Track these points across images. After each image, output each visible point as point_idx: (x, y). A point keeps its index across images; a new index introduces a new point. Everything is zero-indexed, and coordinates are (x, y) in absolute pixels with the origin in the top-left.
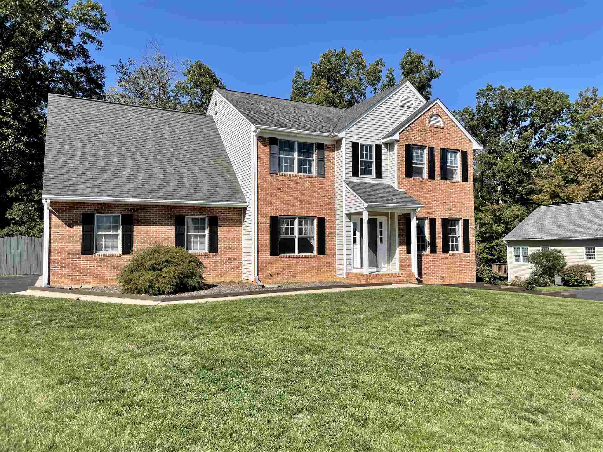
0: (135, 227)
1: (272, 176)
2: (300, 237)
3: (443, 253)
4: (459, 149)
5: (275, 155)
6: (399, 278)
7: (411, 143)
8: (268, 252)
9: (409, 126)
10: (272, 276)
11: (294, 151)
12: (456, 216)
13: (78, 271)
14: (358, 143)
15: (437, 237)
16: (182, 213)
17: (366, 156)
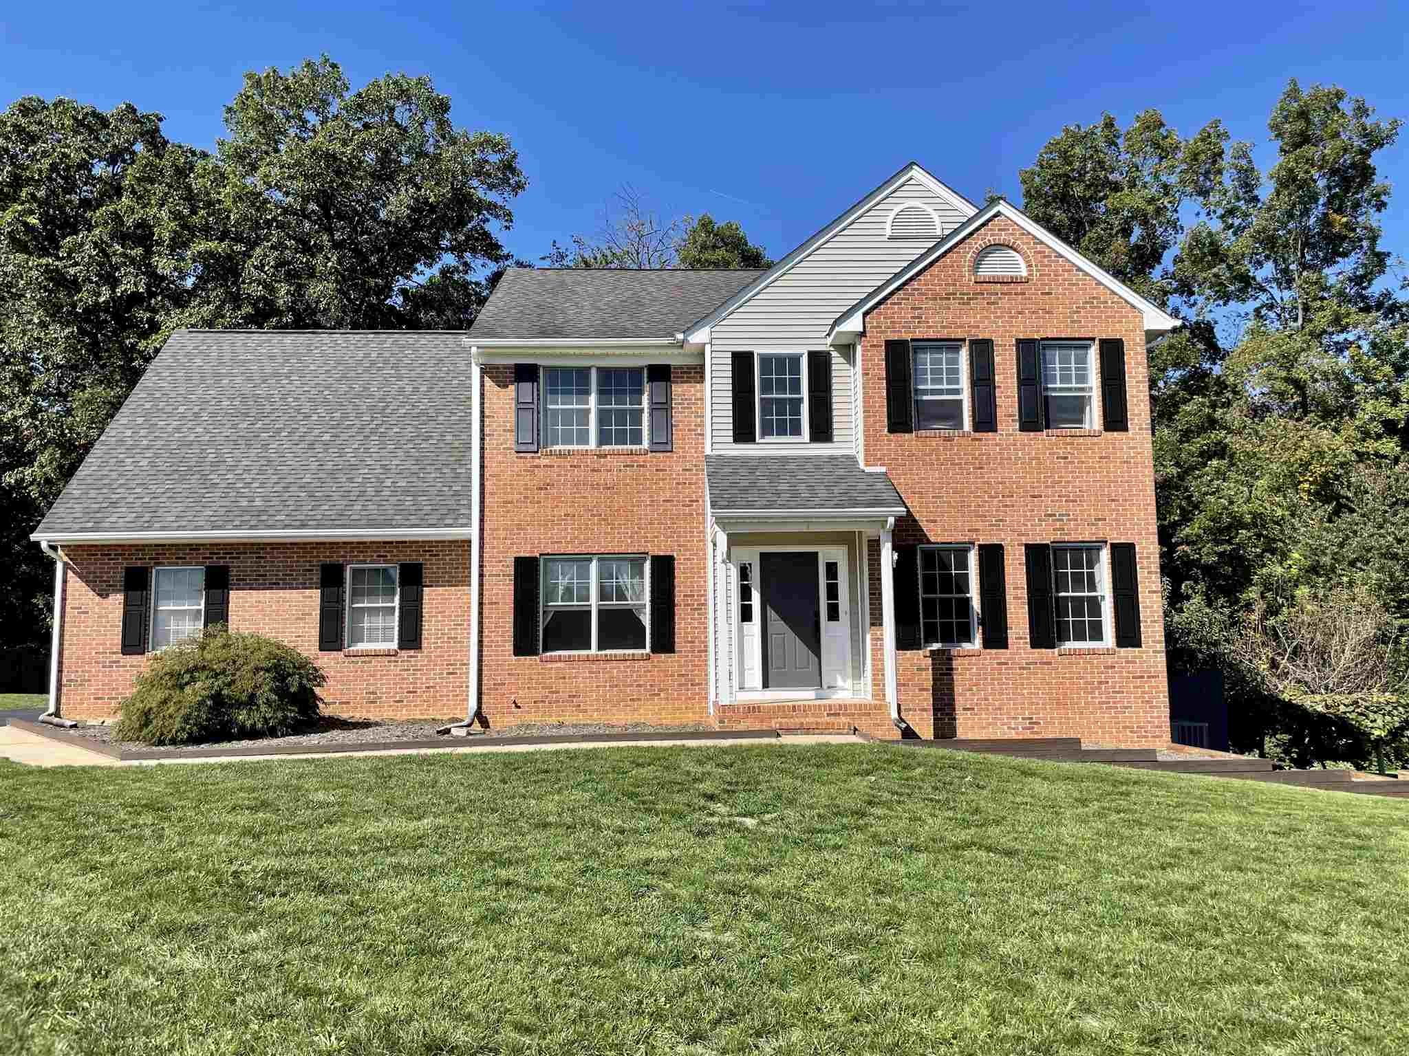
0: (233, 595)
1: (521, 458)
2: (602, 608)
3: (1032, 647)
4: (1091, 335)
5: (531, 406)
6: (832, 719)
7: (909, 337)
8: (509, 647)
9: (898, 289)
10: (519, 707)
11: (588, 393)
12: (1086, 534)
13: (113, 689)
14: (751, 354)
15: (1009, 598)
16: (336, 559)
17: (781, 386)
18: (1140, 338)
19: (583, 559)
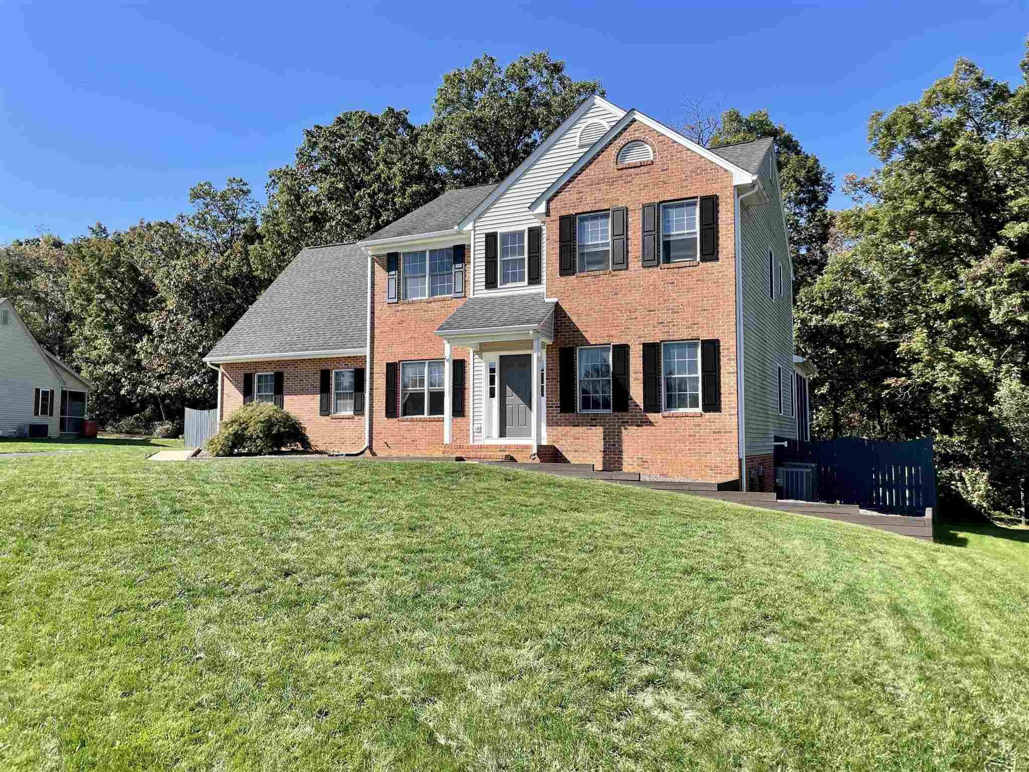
1: (390, 306)
2: (429, 391)
3: (645, 412)
4: (694, 195)
5: (395, 277)
8: (384, 413)
9: (569, 181)
10: (388, 446)
11: (425, 266)
12: (684, 335)
14: (497, 233)
15: (632, 379)
16: (326, 367)
17: (513, 251)
18: (729, 191)
19: (421, 362)
